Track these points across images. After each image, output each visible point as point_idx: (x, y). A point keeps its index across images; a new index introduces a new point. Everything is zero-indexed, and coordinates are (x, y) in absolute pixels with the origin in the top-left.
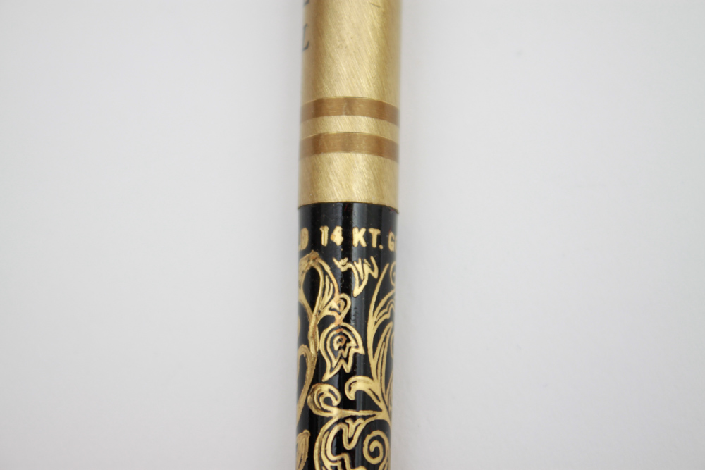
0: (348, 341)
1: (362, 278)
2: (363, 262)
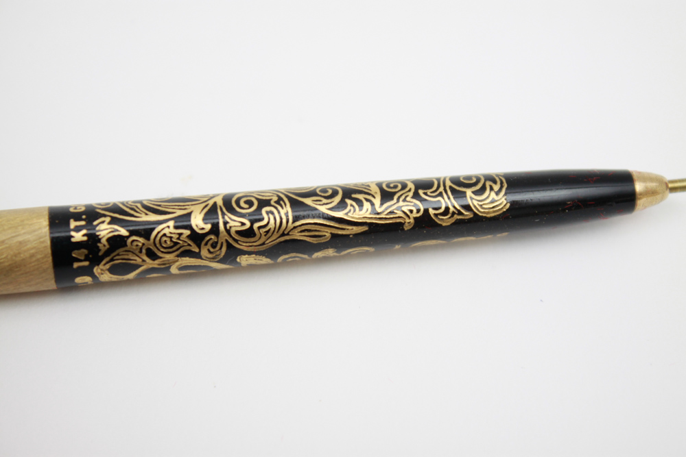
0: (165, 235)
1: (112, 230)
2: (99, 231)
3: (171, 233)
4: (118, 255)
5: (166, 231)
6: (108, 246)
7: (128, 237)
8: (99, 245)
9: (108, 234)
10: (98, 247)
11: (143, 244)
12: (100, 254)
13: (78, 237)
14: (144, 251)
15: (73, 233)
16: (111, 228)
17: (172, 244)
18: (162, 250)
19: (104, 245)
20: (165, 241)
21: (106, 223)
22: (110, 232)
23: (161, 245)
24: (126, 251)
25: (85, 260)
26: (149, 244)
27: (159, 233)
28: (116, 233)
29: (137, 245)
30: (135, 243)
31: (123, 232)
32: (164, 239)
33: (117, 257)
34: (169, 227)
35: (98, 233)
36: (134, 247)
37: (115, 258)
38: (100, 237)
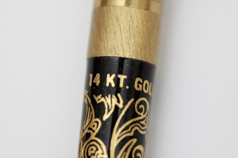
3: (98, 154)
4: (91, 110)
5: (100, 151)
6: (98, 102)
7: (101, 119)
8: (101, 95)
9: (107, 103)
10: (99, 95)
11: (94, 131)
12: (94, 96)
13: (110, 80)
14: (89, 131)
15: (113, 76)
16: (112, 107)
17: (89, 155)
18: (87, 146)
19: (99, 99)
20: (92, 150)
21: (117, 104)
22: (108, 106)
23: (91, 146)
24: (92, 117)
25: (93, 83)
26: (93, 137)
27: (100, 145)
28: (106, 110)
29: (94, 126)
30: (96, 124)
31: (106, 117)
32: (94, 148)
33: (89, 109)
34: (103, 154)
35: (109, 96)
36: (93, 124)
37: (89, 107)
38: (106, 97)
